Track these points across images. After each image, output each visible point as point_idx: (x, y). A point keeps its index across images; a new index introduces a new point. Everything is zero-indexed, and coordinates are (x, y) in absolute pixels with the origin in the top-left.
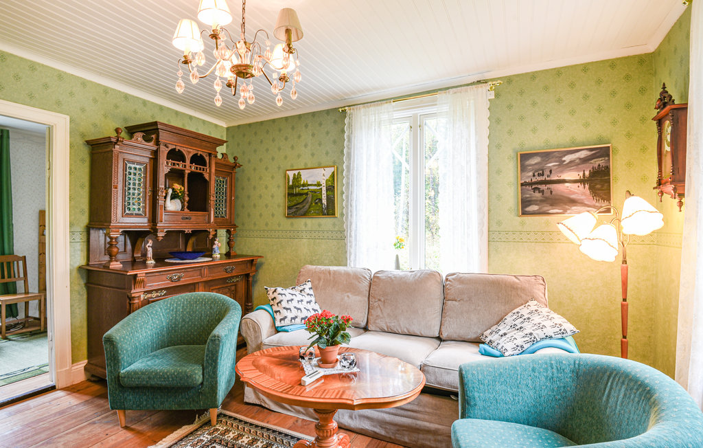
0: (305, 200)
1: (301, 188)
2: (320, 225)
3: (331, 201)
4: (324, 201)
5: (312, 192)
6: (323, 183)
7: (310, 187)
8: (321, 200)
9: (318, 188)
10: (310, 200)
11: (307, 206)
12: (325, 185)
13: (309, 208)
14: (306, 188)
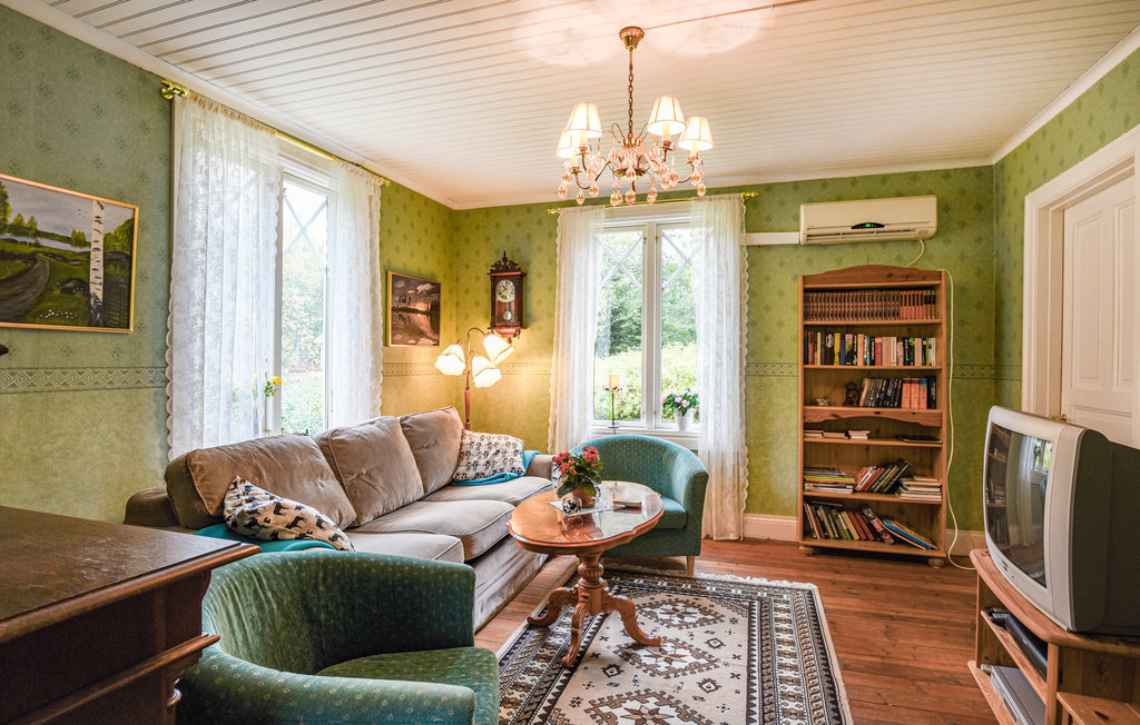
0: (20, 274)
1: (8, 235)
2: (68, 352)
3: (119, 291)
4: (97, 290)
5: (52, 255)
6: (96, 239)
7: (44, 242)
8: (84, 285)
9: (78, 250)
10: (42, 279)
11: (30, 296)
12: (100, 245)
13: (39, 301)
14: (30, 240)
